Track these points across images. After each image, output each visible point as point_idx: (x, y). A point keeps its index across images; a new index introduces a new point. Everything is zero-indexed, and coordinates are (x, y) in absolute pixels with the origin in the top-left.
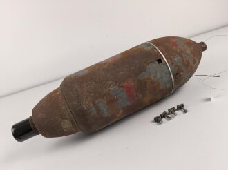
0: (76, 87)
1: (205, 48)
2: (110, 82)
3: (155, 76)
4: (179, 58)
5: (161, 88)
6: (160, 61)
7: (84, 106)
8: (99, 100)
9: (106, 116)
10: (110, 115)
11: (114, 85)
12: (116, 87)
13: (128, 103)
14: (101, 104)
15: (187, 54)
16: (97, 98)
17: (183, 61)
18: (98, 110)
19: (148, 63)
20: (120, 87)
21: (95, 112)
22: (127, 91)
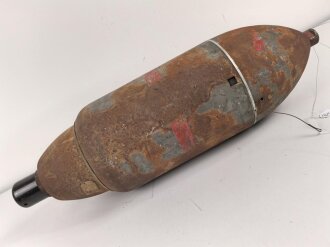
0: (97, 133)
1: (315, 40)
2: (151, 123)
3: (224, 109)
4: (267, 71)
5: (236, 123)
6: (232, 80)
7: (111, 163)
8: (135, 152)
9: (147, 172)
10: (153, 171)
11: (157, 128)
12: (160, 130)
13: (182, 152)
14: (138, 159)
15: (282, 63)
16: (131, 150)
17: (273, 75)
18: (135, 167)
19: (213, 86)
20: (166, 129)
21: (129, 170)
22: (179, 135)
